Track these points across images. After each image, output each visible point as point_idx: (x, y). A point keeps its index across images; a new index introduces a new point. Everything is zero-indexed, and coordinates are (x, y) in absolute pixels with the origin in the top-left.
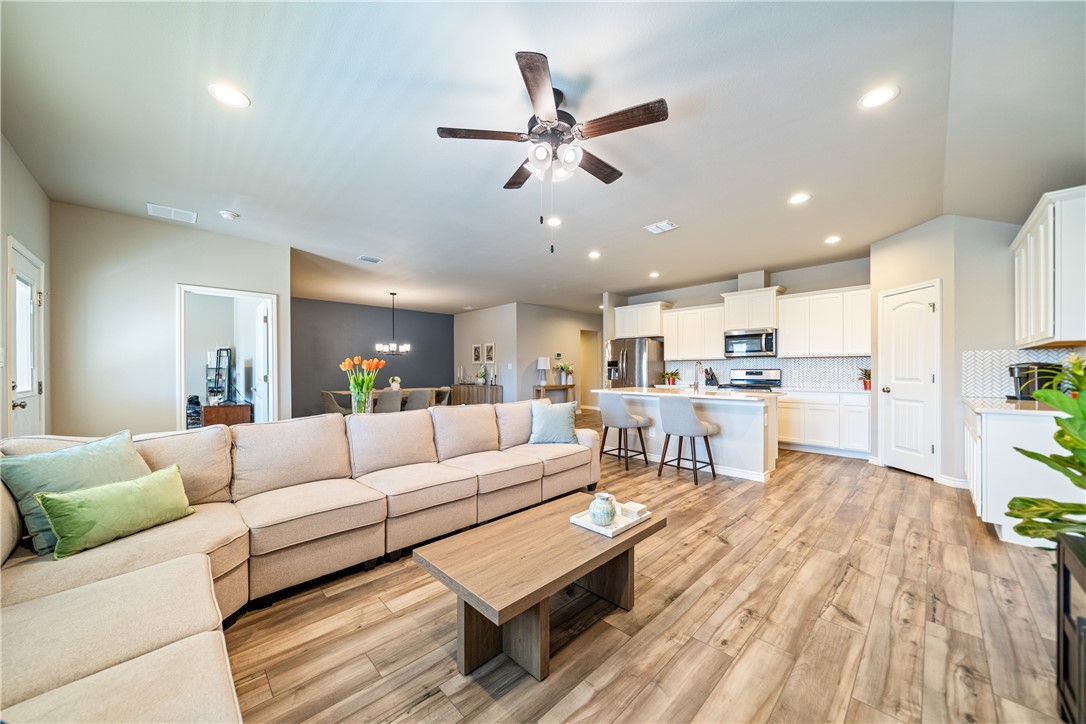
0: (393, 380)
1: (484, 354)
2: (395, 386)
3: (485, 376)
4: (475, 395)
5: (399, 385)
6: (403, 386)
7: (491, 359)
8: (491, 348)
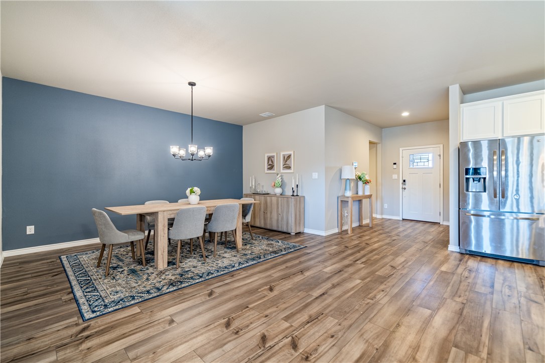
0: (192, 192)
1: (279, 163)
2: (194, 199)
3: (282, 186)
4: (275, 207)
5: (198, 197)
6: (203, 198)
7: (289, 168)
8: (289, 156)
